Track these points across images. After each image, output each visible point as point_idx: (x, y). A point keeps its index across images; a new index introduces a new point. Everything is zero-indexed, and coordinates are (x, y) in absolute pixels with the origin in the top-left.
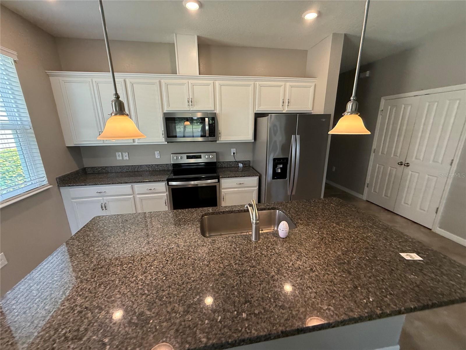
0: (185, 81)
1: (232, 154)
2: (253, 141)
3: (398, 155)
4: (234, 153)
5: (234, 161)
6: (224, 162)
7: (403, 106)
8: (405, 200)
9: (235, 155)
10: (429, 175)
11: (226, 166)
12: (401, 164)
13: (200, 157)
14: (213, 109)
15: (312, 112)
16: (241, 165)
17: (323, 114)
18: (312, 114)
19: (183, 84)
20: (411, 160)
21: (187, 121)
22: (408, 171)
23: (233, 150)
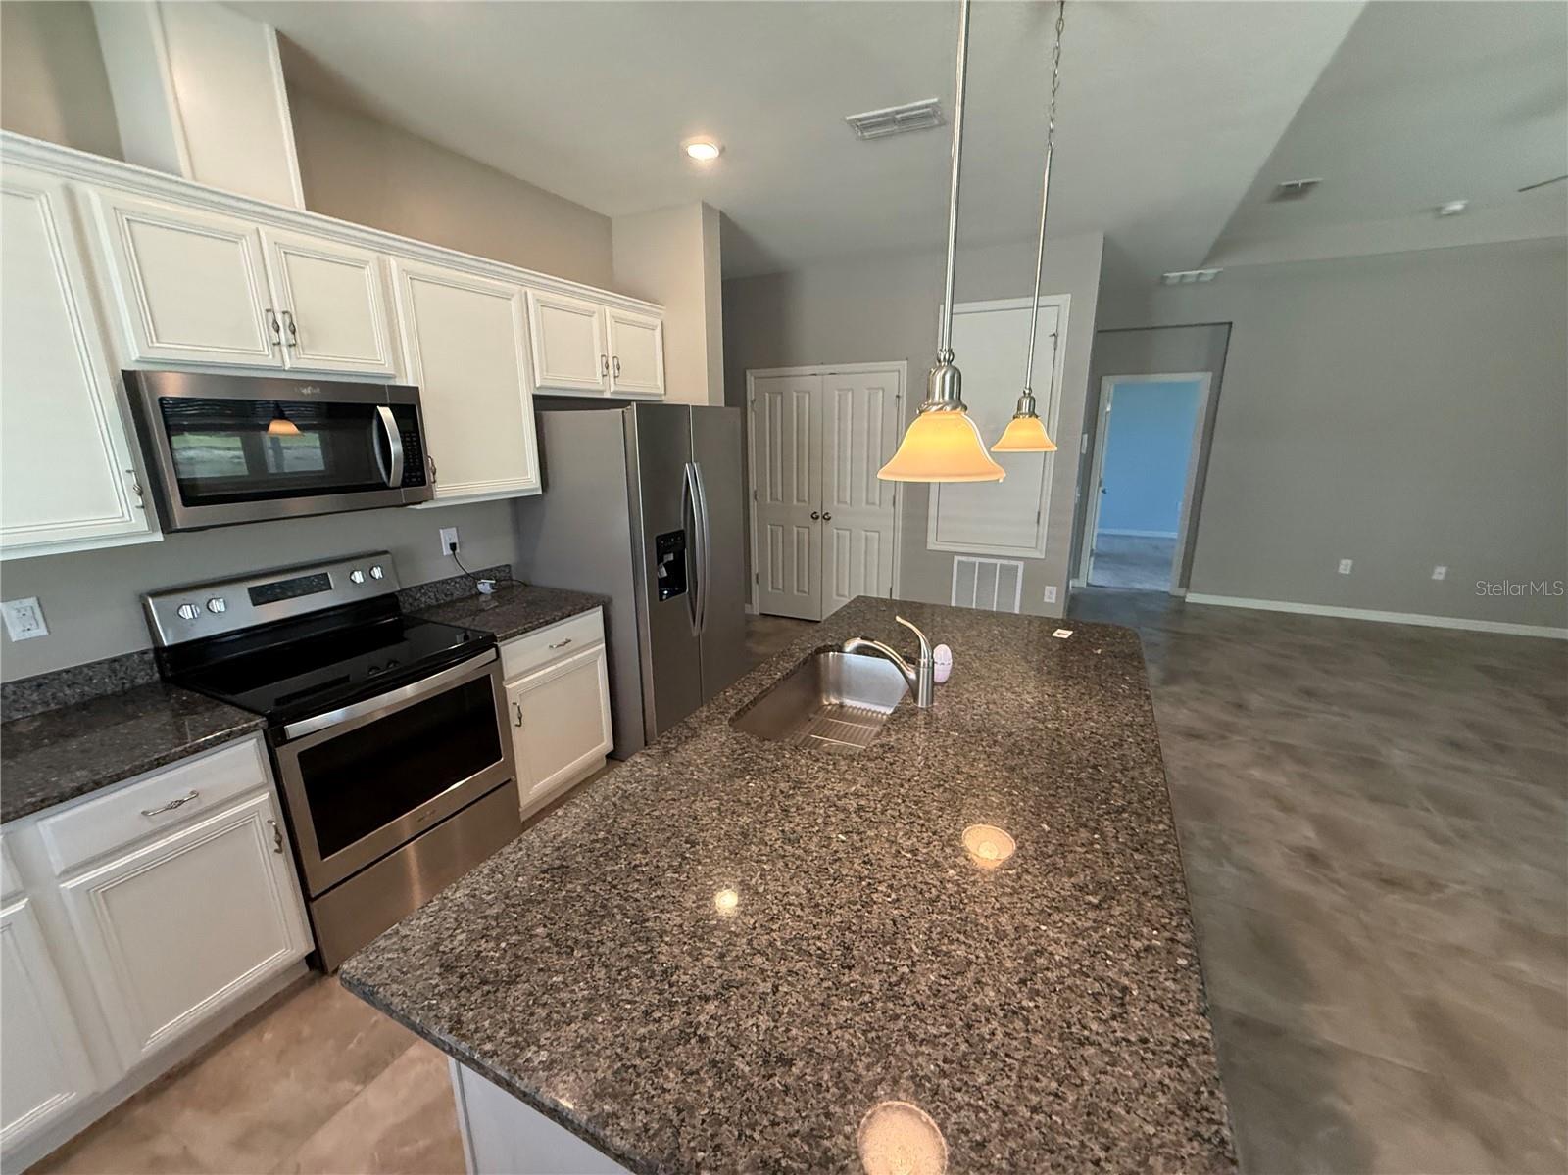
0: (245, 226)
1: (447, 551)
2: (540, 492)
3: (780, 498)
4: (453, 547)
5: (461, 577)
6: (422, 586)
7: (795, 394)
8: (837, 590)
9: (458, 551)
10: (867, 531)
11: (434, 602)
12: (814, 516)
13: (323, 584)
14: (391, 372)
15: (664, 397)
16: (485, 586)
17: (707, 405)
18: (665, 403)
19: (235, 238)
20: (831, 508)
21: (281, 416)
22: (831, 529)
23: (448, 536)
